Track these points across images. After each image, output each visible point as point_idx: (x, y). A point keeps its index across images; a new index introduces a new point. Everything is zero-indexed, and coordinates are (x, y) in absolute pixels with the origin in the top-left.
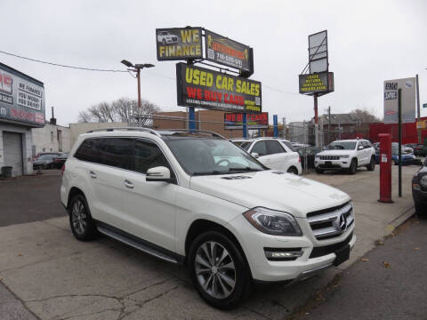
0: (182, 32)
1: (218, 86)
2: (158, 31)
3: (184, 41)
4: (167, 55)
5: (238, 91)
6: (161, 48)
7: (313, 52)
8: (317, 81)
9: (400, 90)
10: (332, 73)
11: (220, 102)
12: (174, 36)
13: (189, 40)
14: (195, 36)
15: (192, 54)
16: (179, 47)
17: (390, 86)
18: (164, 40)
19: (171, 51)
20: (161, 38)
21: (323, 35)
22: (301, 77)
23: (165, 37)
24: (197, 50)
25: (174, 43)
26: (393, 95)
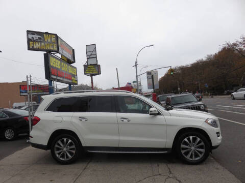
0: (45, 35)
1: (63, 69)
2: (28, 32)
3: (46, 40)
4: (35, 47)
5: (69, 72)
6: (31, 42)
7: (89, 54)
8: (93, 69)
9: (153, 75)
10: (99, 65)
11: (63, 77)
12: (39, 37)
13: (49, 41)
14: (53, 39)
15: (52, 49)
16: (43, 44)
17: (149, 73)
18: (32, 37)
19: (38, 45)
20: (30, 37)
21: (94, 46)
22: (85, 66)
23: (33, 36)
24: (54, 47)
25: (39, 41)
26: (150, 77)
